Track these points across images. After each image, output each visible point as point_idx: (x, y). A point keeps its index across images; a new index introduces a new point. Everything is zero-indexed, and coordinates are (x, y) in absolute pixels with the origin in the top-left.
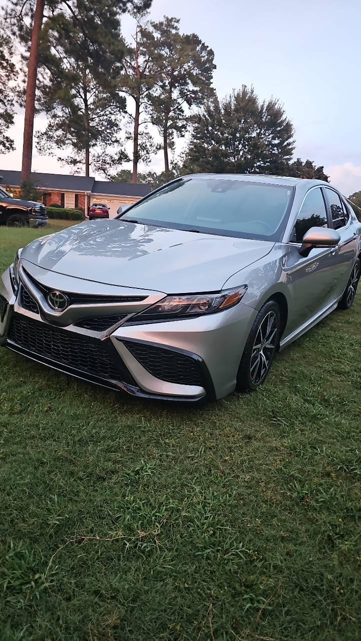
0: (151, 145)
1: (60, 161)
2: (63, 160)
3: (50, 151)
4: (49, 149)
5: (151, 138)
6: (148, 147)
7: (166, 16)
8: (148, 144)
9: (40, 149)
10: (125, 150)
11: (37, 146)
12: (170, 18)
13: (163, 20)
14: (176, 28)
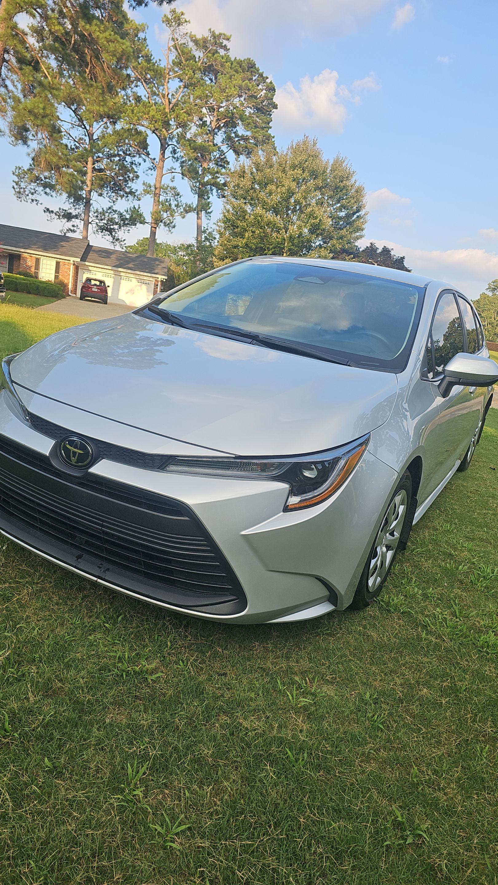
0: (178, 204)
1: (48, 213)
2: (52, 212)
3: (33, 197)
4: (32, 194)
5: (178, 195)
6: (173, 206)
7: (212, 30)
8: (173, 203)
9: (19, 192)
10: (139, 208)
11: (16, 187)
12: (217, 33)
13: (207, 35)
14: (225, 48)
